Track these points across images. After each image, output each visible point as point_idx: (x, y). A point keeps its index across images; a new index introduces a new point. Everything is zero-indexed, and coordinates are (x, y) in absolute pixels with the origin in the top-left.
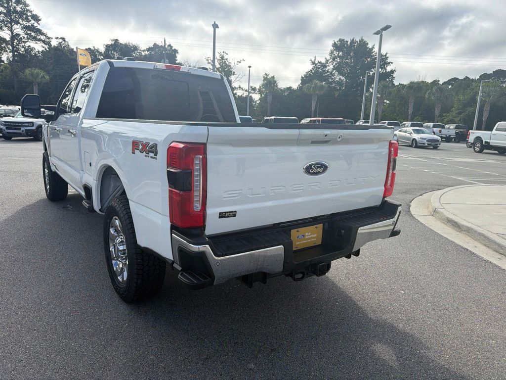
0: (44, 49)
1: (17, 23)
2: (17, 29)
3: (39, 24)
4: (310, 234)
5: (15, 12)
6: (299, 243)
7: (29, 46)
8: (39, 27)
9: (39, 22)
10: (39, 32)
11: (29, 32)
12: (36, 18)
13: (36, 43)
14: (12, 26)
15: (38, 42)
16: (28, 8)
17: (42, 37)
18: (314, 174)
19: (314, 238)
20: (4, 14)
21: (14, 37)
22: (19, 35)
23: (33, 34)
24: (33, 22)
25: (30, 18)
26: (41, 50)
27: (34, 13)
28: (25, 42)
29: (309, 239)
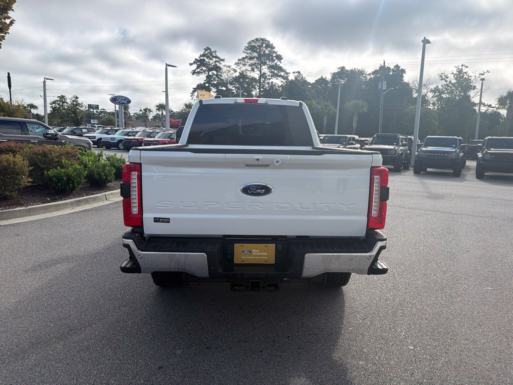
0: (282, 83)
1: (265, 64)
2: (265, 69)
3: (281, 62)
4: (258, 251)
5: (265, 54)
6: (245, 257)
7: (272, 82)
8: (281, 65)
9: (282, 61)
10: (281, 69)
11: (273, 70)
12: (279, 58)
13: (277, 79)
14: (261, 67)
15: (279, 78)
16: (274, 50)
17: (282, 74)
18: (252, 194)
19: (263, 256)
20: (257, 58)
21: (262, 75)
22: (265, 74)
23: (276, 72)
24: (276, 61)
25: (274, 58)
26: (280, 85)
27: (278, 53)
28: (270, 79)
29: (258, 256)
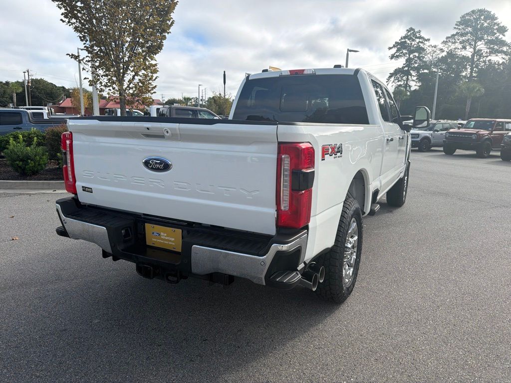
0: (504, 60)
1: (481, 39)
2: (481, 45)
3: (504, 35)
4: (165, 235)
5: (482, 28)
6: (155, 240)
7: (490, 60)
8: (504, 38)
9: (506, 33)
10: (503, 43)
11: (492, 46)
12: (503, 30)
13: (497, 56)
14: (476, 43)
15: (499, 54)
16: (495, 21)
17: (505, 49)
20: (471, 33)
21: (477, 53)
22: (481, 50)
23: (496, 47)
24: (498, 34)
25: (495, 31)
26: (500, 63)
27: (502, 25)
28: (487, 57)
29: (166, 240)
